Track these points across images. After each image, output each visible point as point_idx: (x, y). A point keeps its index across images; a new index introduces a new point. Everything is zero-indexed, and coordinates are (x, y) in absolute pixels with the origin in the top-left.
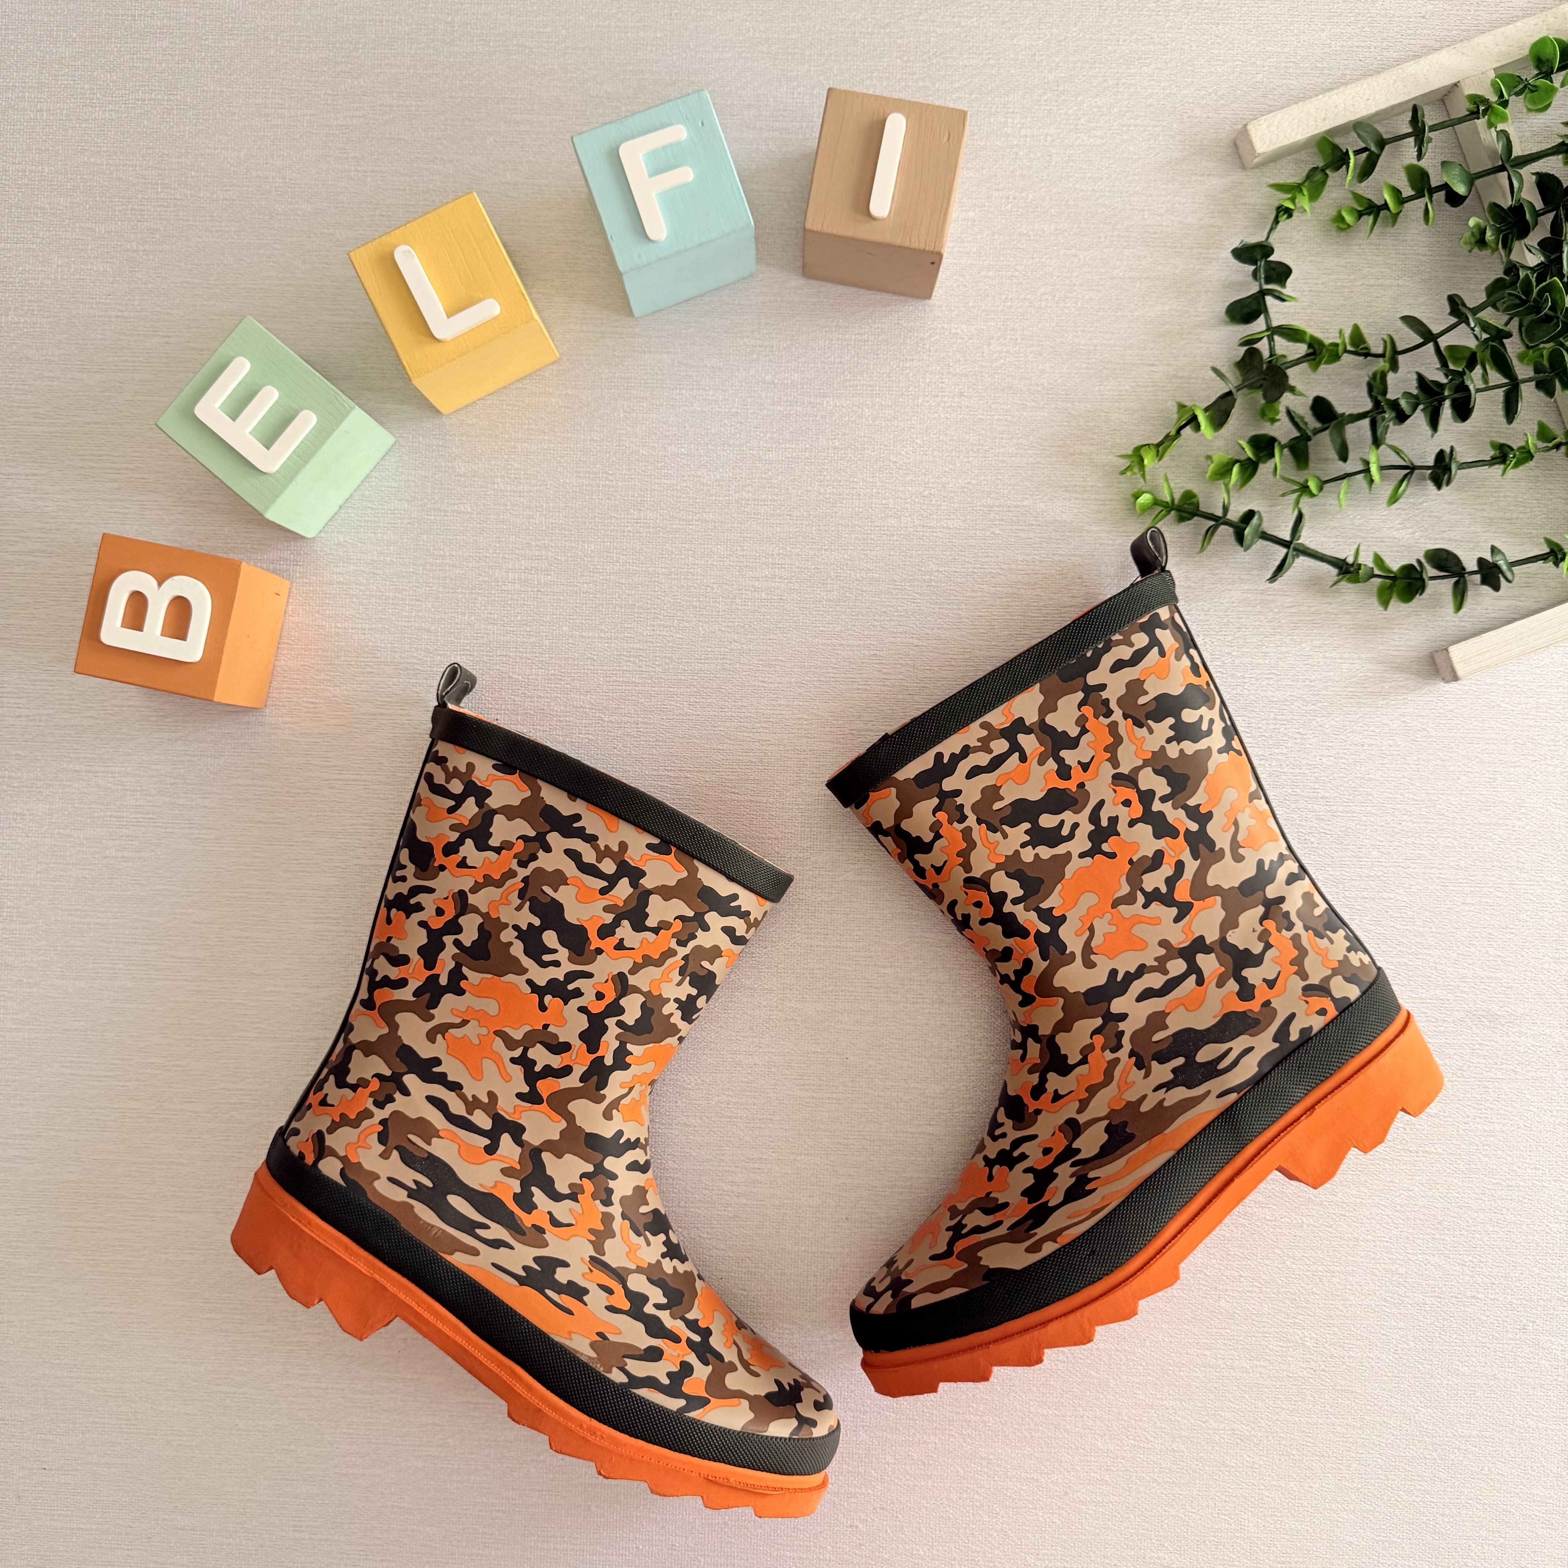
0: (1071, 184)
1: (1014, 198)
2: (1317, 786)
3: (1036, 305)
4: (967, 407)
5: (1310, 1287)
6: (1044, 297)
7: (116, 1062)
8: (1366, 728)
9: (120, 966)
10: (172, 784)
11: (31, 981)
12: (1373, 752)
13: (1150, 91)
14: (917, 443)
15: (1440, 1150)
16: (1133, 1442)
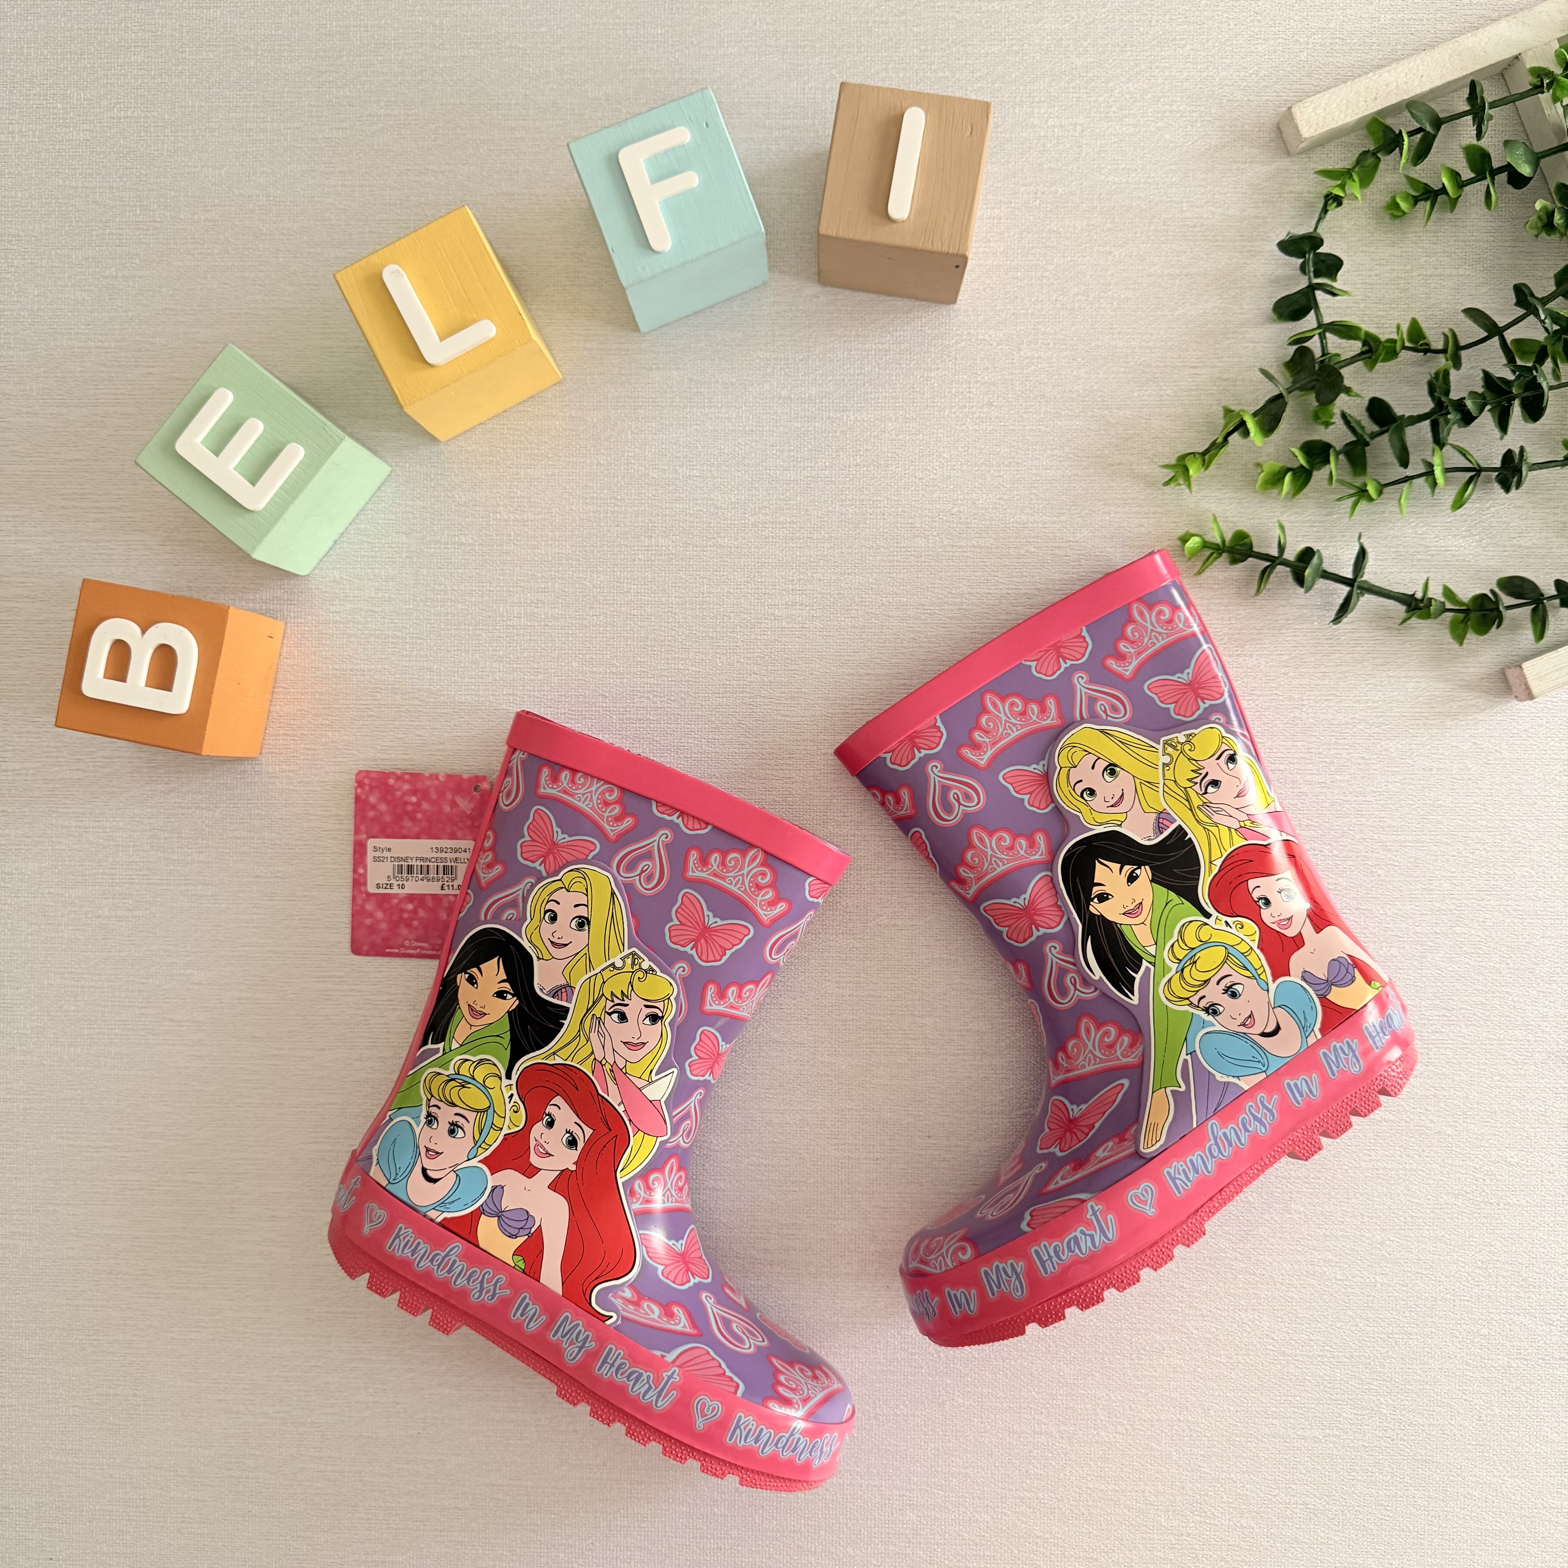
0: (1103, 177)
1: (1043, 193)
2: (1383, 814)
3: (1069, 306)
4: (997, 417)
5: (1385, 1350)
6: (1076, 298)
7: (115, 1132)
8: (1433, 751)
9: (117, 1031)
10: (166, 838)
11: (24, 1048)
12: (1443, 777)
13: (1185, 74)
14: (944, 458)
15: (1524, 1202)
16: (1198, 1518)
